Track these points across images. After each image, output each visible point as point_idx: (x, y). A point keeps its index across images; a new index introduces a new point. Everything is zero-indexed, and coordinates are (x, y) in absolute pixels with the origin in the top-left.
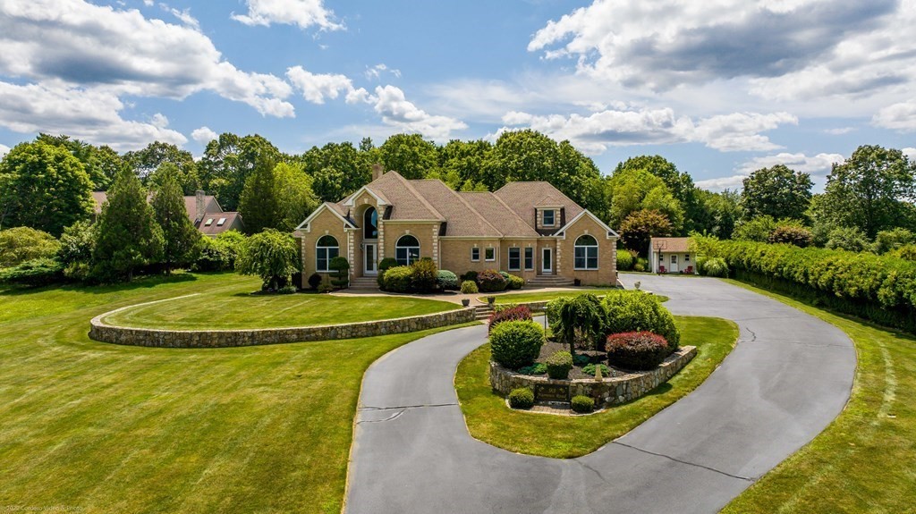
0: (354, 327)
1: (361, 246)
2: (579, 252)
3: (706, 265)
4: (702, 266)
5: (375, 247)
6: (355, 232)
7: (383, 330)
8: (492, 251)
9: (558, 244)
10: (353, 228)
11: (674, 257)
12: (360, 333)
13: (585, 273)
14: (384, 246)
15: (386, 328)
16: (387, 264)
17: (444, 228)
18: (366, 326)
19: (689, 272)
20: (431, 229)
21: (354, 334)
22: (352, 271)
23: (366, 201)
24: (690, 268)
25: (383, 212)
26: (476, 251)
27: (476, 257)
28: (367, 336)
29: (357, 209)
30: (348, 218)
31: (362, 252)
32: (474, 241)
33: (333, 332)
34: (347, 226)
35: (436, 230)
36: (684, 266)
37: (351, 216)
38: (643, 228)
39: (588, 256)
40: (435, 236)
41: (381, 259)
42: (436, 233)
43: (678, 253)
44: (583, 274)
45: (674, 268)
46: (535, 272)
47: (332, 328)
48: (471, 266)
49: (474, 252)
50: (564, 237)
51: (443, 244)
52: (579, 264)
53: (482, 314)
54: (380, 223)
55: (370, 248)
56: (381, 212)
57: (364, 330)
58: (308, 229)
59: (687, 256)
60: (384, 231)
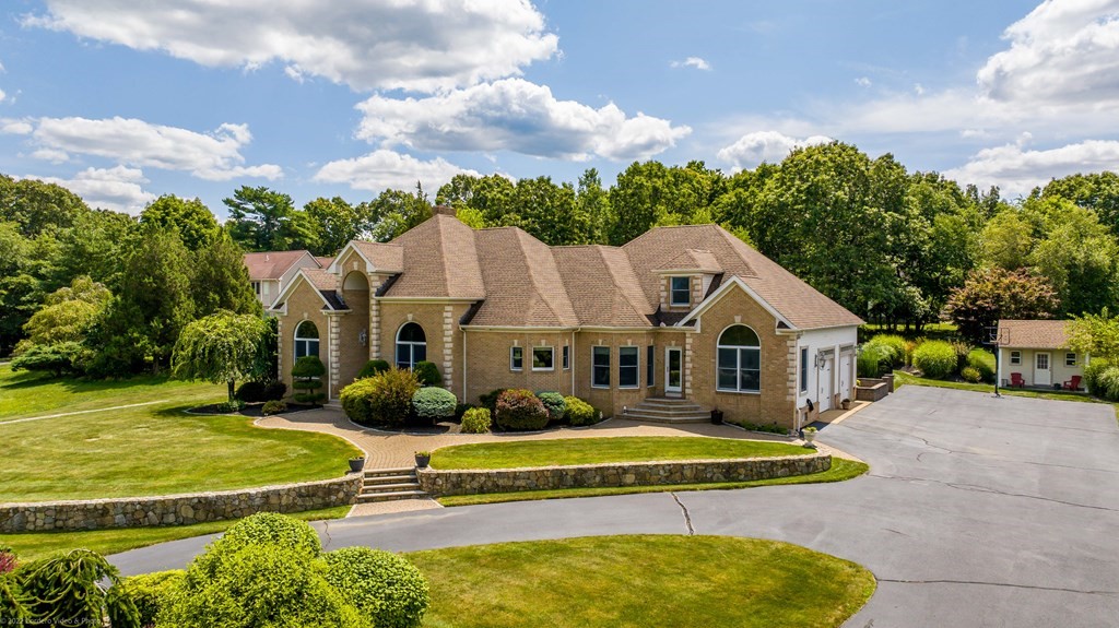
0: (60, 510)
1: (362, 338)
2: (727, 358)
3: (1103, 376)
4: (1095, 378)
6: (342, 315)
7: (119, 518)
8: (550, 352)
9: (689, 341)
10: (333, 309)
11: (1042, 357)
12: (71, 522)
13: (736, 400)
14: (379, 340)
15: (125, 514)
17: (475, 310)
18: (85, 509)
19: (1072, 389)
20: (441, 313)
21: (60, 523)
23: (356, 266)
24: (1076, 379)
25: (378, 283)
26: (517, 351)
27: (518, 363)
28: (86, 529)
31: (365, 348)
32: (513, 335)
33: (17, 518)
35: (454, 314)
36: (1064, 375)
38: (987, 304)
39: (742, 366)
40: (449, 325)
42: (452, 320)
43: (1052, 351)
44: (732, 400)
45: (1043, 377)
46: (644, 393)
47: (16, 510)
48: (510, 378)
49: (515, 353)
50: (698, 328)
51: (469, 339)
52: (727, 380)
53: (382, 490)
54: (372, 301)
56: (375, 284)
57: (80, 517)
58: (285, 310)
59: (1071, 357)
60: (379, 316)
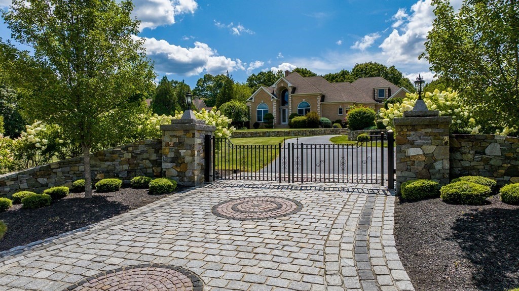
1: (280, 109)
5: (287, 110)
6: (277, 100)
10: (276, 98)
14: (292, 108)
16: (293, 116)
17: (323, 98)
20: (316, 98)
22: (275, 121)
23: (282, 85)
25: (291, 90)
26: (341, 109)
27: (341, 113)
29: (277, 89)
30: (273, 94)
31: (280, 112)
32: (340, 104)
34: (273, 98)
35: (319, 98)
37: (275, 93)
40: (319, 102)
41: (290, 114)
42: (319, 100)
48: (338, 116)
49: (340, 110)
51: (323, 106)
54: (290, 96)
55: (284, 111)
56: (290, 90)
58: (253, 100)
60: (292, 100)
